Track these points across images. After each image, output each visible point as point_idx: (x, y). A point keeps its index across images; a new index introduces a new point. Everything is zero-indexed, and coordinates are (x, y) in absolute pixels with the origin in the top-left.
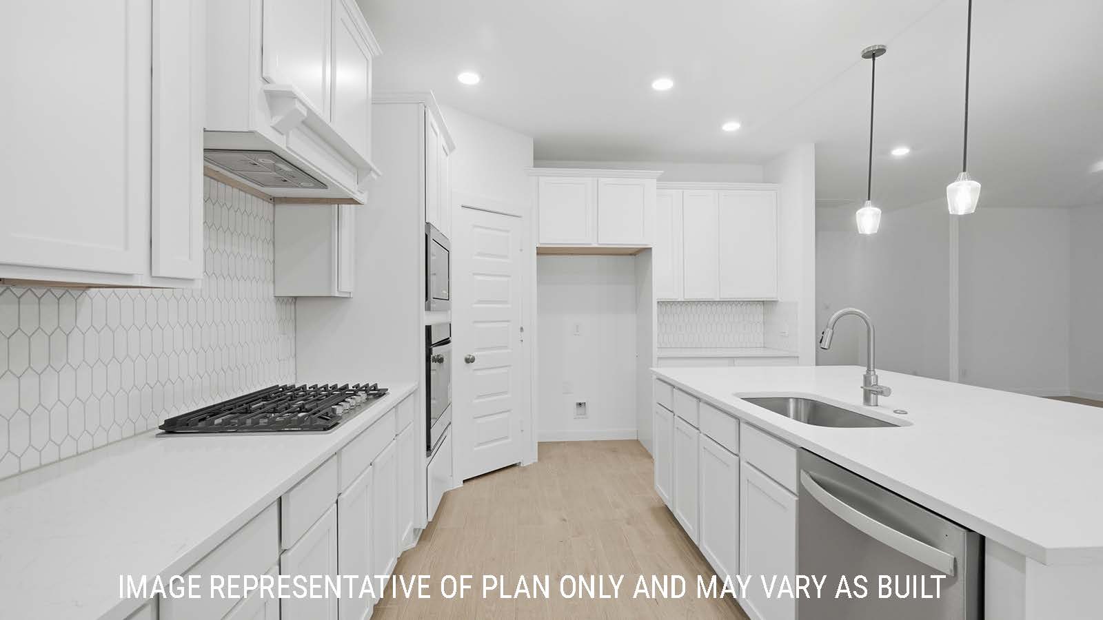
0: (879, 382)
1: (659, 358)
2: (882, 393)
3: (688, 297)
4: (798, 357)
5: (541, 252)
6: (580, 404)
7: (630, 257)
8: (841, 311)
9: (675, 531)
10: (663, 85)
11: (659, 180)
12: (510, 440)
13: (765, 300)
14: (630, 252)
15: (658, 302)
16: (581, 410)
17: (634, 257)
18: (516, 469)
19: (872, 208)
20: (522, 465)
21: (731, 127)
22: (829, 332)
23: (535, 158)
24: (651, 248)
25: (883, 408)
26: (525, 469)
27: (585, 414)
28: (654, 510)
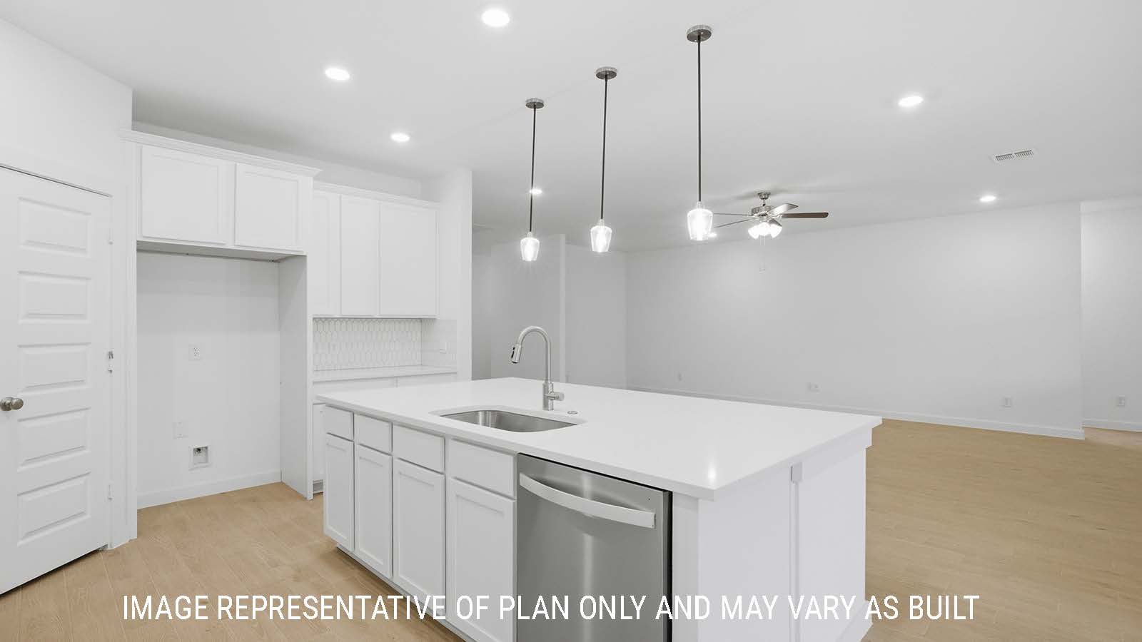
0: (554, 389)
1: (314, 383)
2: (558, 398)
3: (347, 312)
4: (456, 373)
5: (144, 248)
6: (199, 450)
7: (274, 264)
8: (528, 328)
9: (356, 573)
10: (337, 74)
11: (316, 178)
12: (88, 516)
13: (422, 317)
14: (271, 259)
15: (314, 319)
16: (201, 456)
17: (277, 264)
18: (100, 556)
19: (532, 239)
20: (109, 548)
21: (400, 138)
22: (518, 347)
23: (135, 119)
24: (305, 256)
25: (559, 411)
26: (116, 552)
27: (207, 461)
28: (325, 557)
